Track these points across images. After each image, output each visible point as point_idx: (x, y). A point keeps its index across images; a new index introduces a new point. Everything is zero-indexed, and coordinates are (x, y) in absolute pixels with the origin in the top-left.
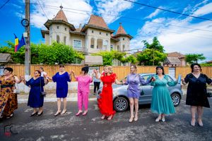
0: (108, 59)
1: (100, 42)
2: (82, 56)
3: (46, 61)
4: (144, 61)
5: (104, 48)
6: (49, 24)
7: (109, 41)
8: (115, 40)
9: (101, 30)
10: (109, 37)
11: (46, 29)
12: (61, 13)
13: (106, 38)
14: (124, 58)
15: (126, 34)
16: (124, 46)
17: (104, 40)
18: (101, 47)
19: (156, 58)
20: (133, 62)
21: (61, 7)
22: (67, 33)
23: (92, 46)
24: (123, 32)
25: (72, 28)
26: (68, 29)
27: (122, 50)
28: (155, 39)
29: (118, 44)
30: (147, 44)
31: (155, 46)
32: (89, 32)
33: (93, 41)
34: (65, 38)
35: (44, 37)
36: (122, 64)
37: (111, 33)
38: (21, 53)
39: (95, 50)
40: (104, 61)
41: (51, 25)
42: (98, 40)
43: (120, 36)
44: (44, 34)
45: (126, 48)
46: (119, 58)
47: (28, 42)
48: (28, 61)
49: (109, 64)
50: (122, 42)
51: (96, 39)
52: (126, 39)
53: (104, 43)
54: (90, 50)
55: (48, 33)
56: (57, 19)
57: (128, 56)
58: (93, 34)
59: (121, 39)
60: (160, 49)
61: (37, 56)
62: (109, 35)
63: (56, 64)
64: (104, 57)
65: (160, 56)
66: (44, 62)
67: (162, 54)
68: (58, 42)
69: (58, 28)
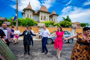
0: (47, 24)
1: (45, 17)
2: (37, 23)
3: (24, 25)
4: (63, 25)
5: (46, 20)
7: (49, 17)
8: (51, 17)
9: (45, 12)
10: (49, 15)
11: (23, 12)
12: (29, 5)
14: (54, 24)
15: (56, 14)
16: (55, 19)
18: (45, 20)
19: (68, 24)
20: (58, 26)
21: (30, 3)
22: (32, 13)
23: (42, 19)
24: (55, 13)
25: (33, 11)
26: (32, 12)
27: (54, 21)
28: (68, 17)
29: (52, 18)
30: (64, 18)
31: (68, 20)
32: (41, 13)
33: (42, 17)
34: (31, 16)
35: (23, 15)
36: (54, 27)
37: (50, 14)
38: (15, 22)
39: (43, 21)
41: (25, 10)
42: (44, 16)
44: (23, 14)
46: (53, 24)
47: (17, 18)
48: (17, 25)
49: (47, 27)
53: (47, 18)
54: (41, 21)
55: (24, 14)
56: (28, 8)
57: (56, 23)
58: (42, 14)
59: (54, 16)
60: (70, 21)
61: (20, 23)
62: (49, 14)
63: (27, 26)
64: (45, 24)
65: (69, 24)
66: (23, 25)
67: (70, 23)
68: (28, 17)
69: (28, 11)
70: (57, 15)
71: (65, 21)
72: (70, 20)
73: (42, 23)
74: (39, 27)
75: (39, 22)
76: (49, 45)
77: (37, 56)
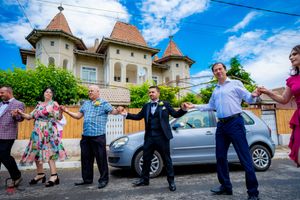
0: (142, 95)
1: (132, 72)
5: (140, 82)
6: (36, 37)
7: (150, 69)
8: (160, 67)
9: (134, 49)
10: (149, 61)
12: (60, 18)
13: (143, 63)
14: (177, 99)
16: (177, 78)
17: (140, 67)
18: (135, 81)
21: (61, 8)
22: (70, 53)
23: (117, 79)
24: (177, 52)
25: (79, 45)
26: (72, 48)
28: (234, 62)
29: (167, 74)
32: (112, 52)
33: (118, 68)
34: (65, 63)
35: (25, 62)
37: (153, 54)
40: (132, 99)
41: (39, 38)
42: (128, 66)
43: (170, 59)
44: (25, 56)
51: (124, 65)
52: (182, 65)
53: (140, 72)
56: (52, 29)
58: (118, 56)
59: (173, 65)
62: (149, 57)
69: (52, 43)
70: (189, 62)
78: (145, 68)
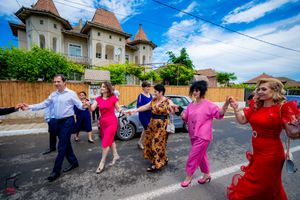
0: (118, 75)
1: (110, 51)
2: (81, 70)
3: (22, 75)
4: (169, 79)
5: (116, 59)
6: (25, 14)
7: (124, 50)
8: (131, 48)
9: (112, 32)
10: (123, 43)
11: (19, 22)
13: (119, 45)
14: (143, 74)
15: (147, 39)
16: (144, 58)
17: (116, 48)
18: (112, 58)
19: (183, 75)
20: (154, 79)
22: (58, 32)
23: (98, 55)
24: (144, 37)
25: (66, 25)
26: (59, 27)
27: (141, 63)
28: (183, 51)
29: (136, 54)
30: (173, 56)
31: (183, 61)
32: (94, 34)
33: (99, 47)
34: (54, 40)
37: (127, 38)
39: (102, 62)
40: (111, 78)
41: (28, 16)
42: (107, 46)
43: (139, 42)
44: (16, 30)
45: (147, 61)
46: (137, 73)
49: (119, 82)
50: (142, 51)
51: (104, 45)
52: (148, 48)
53: (117, 52)
54: (95, 61)
55: (24, 30)
56: (40, 8)
57: (148, 71)
58: (99, 38)
59: (141, 47)
60: (188, 64)
62: (123, 40)
63: (40, 80)
64: (112, 72)
65: (187, 73)
66: (18, 77)
67: (189, 71)
68: (42, 45)
69: (42, 22)
71: (176, 65)
72: (190, 62)
73: (99, 68)
74: (89, 83)
75: (87, 66)
76: (124, 144)
77: (81, 187)
78: (120, 49)
